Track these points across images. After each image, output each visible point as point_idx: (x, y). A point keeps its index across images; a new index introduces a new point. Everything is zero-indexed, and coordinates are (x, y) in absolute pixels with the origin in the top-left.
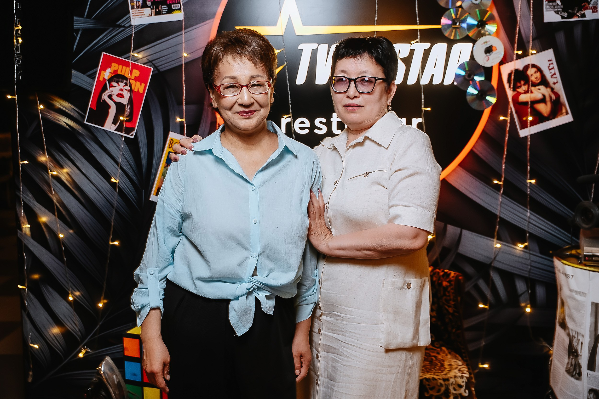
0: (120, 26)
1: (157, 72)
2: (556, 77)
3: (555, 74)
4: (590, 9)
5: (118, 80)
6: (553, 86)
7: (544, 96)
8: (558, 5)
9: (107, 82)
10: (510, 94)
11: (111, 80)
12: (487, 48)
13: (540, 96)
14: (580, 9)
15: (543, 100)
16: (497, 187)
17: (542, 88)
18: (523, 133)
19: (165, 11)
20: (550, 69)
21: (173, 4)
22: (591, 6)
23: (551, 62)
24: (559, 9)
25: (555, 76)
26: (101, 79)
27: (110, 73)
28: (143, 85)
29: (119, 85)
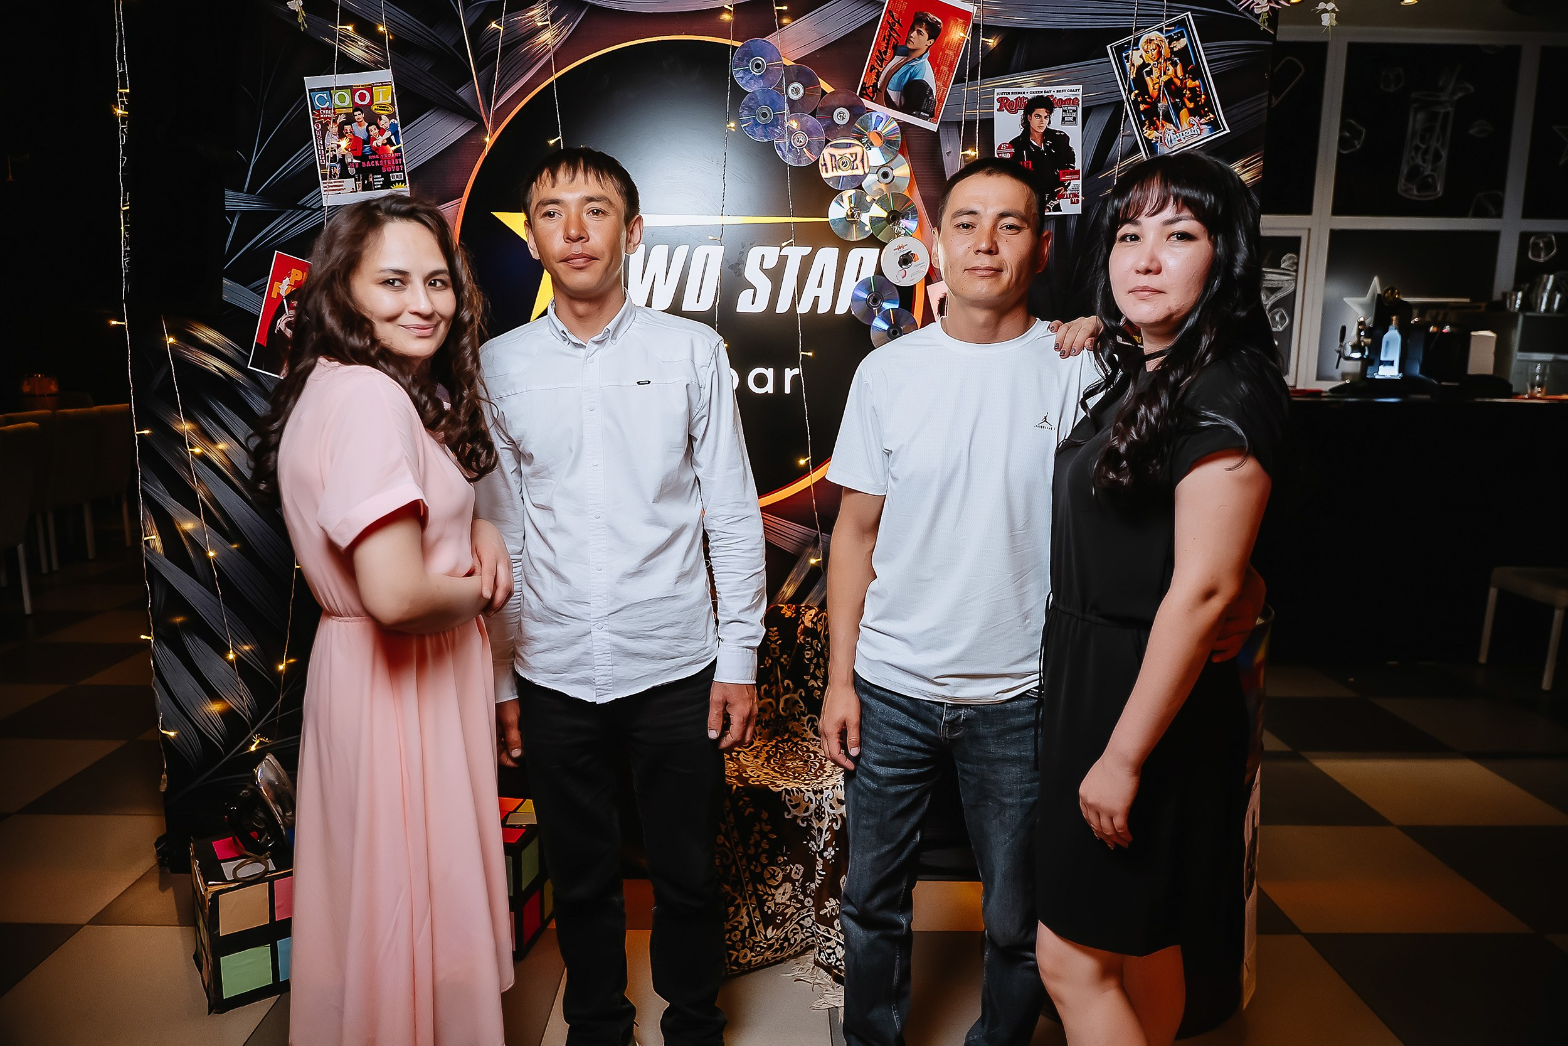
0: (303, 208)
4: (1067, 198)
9: (285, 300)
11: (290, 297)
12: (902, 256)
14: (1053, 197)
19: (378, 183)
21: (392, 172)
22: (1069, 192)
26: (274, 295)
27: (288, 285)
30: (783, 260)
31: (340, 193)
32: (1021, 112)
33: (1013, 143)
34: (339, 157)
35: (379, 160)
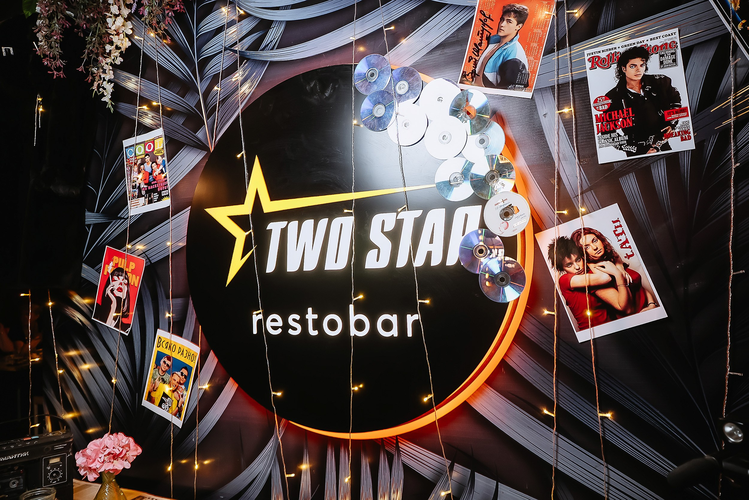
0: (121, 218)
1: (149, 263)
2: (630, 247)
3: (627, 241)
4: (676, 136)
5: (118, 273)
6: (626, 261)
7: (612, 277)
8: (619, 135)
9: (110, 276)
10: (555, 275)
11: (113, 274)
12: (503, 209)
13: (605, 278)
14: (659, 138)
15: (612, 284)
16: (547, 421)
17: (608, 264)
18: (583, 336)
19: (156, 198)
20: (618, 235)
21: (163, 190)
22: (677, 130)
23: (617, 224)
24: (623, 142)
25: (627, 245)
26: (105, 273)
27: (112, 266)
28: (138, 277)
29: (119, 279)
30: (399, 223)
31: (137, 207)
32: (614, 66)
33: (609, 95)
34: (138, 185)
35: (156, 184)
